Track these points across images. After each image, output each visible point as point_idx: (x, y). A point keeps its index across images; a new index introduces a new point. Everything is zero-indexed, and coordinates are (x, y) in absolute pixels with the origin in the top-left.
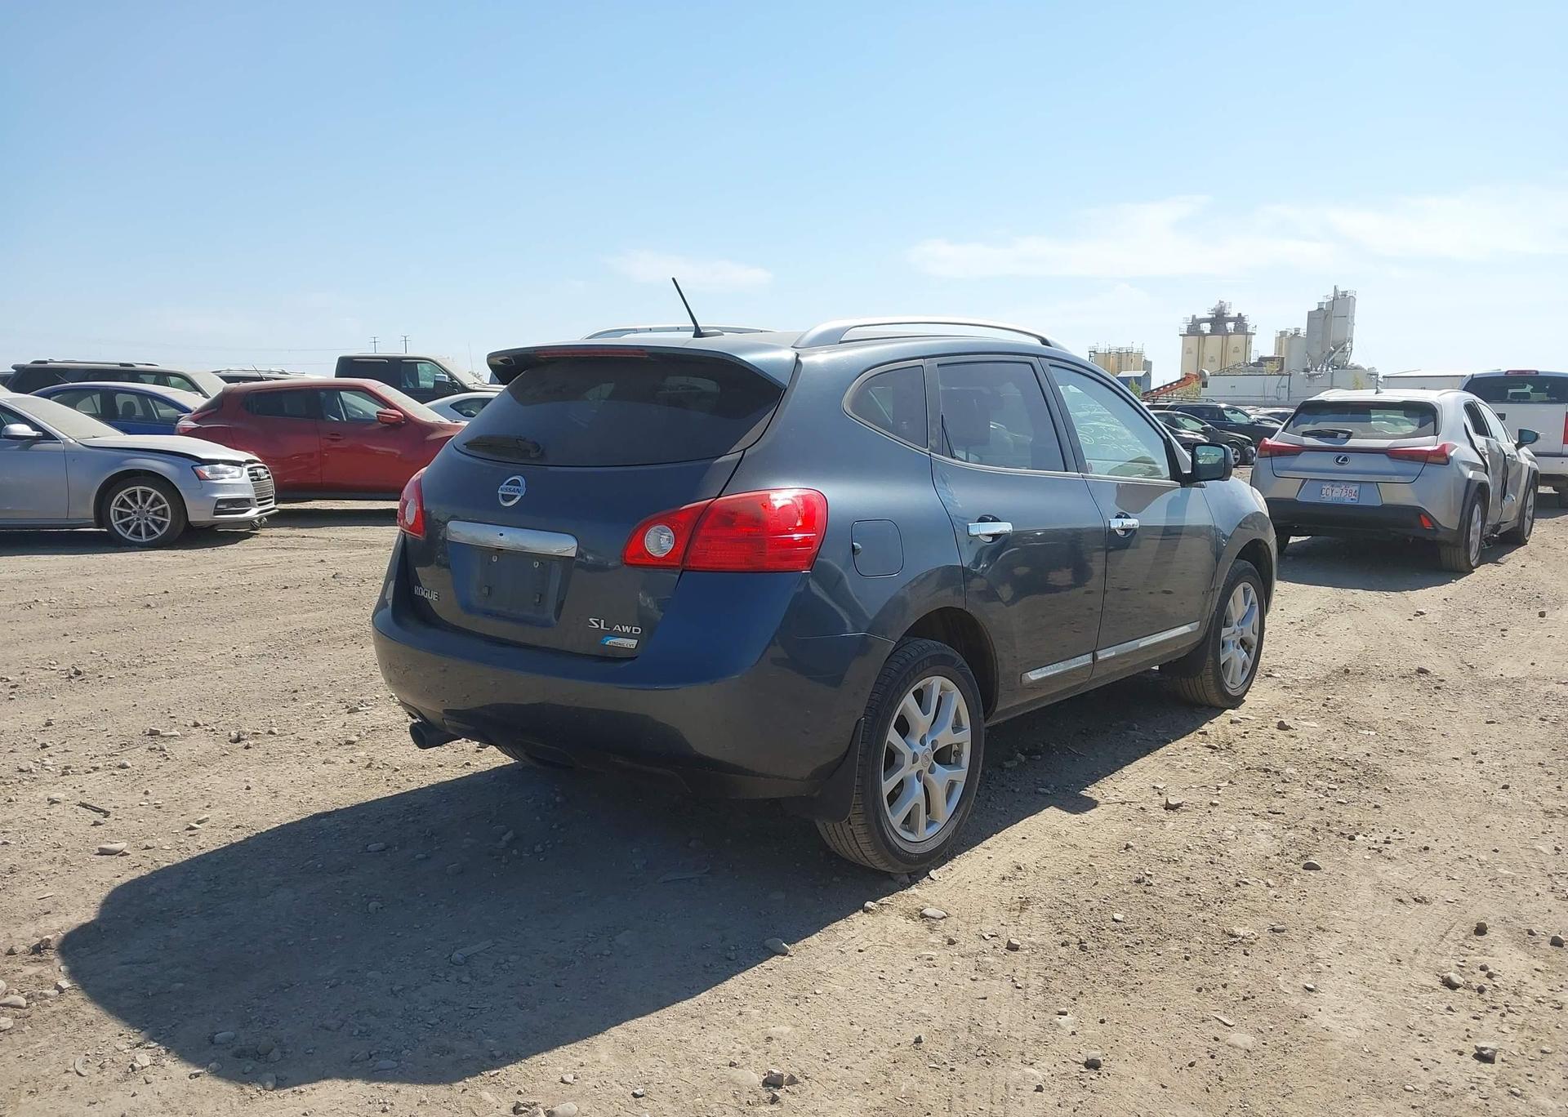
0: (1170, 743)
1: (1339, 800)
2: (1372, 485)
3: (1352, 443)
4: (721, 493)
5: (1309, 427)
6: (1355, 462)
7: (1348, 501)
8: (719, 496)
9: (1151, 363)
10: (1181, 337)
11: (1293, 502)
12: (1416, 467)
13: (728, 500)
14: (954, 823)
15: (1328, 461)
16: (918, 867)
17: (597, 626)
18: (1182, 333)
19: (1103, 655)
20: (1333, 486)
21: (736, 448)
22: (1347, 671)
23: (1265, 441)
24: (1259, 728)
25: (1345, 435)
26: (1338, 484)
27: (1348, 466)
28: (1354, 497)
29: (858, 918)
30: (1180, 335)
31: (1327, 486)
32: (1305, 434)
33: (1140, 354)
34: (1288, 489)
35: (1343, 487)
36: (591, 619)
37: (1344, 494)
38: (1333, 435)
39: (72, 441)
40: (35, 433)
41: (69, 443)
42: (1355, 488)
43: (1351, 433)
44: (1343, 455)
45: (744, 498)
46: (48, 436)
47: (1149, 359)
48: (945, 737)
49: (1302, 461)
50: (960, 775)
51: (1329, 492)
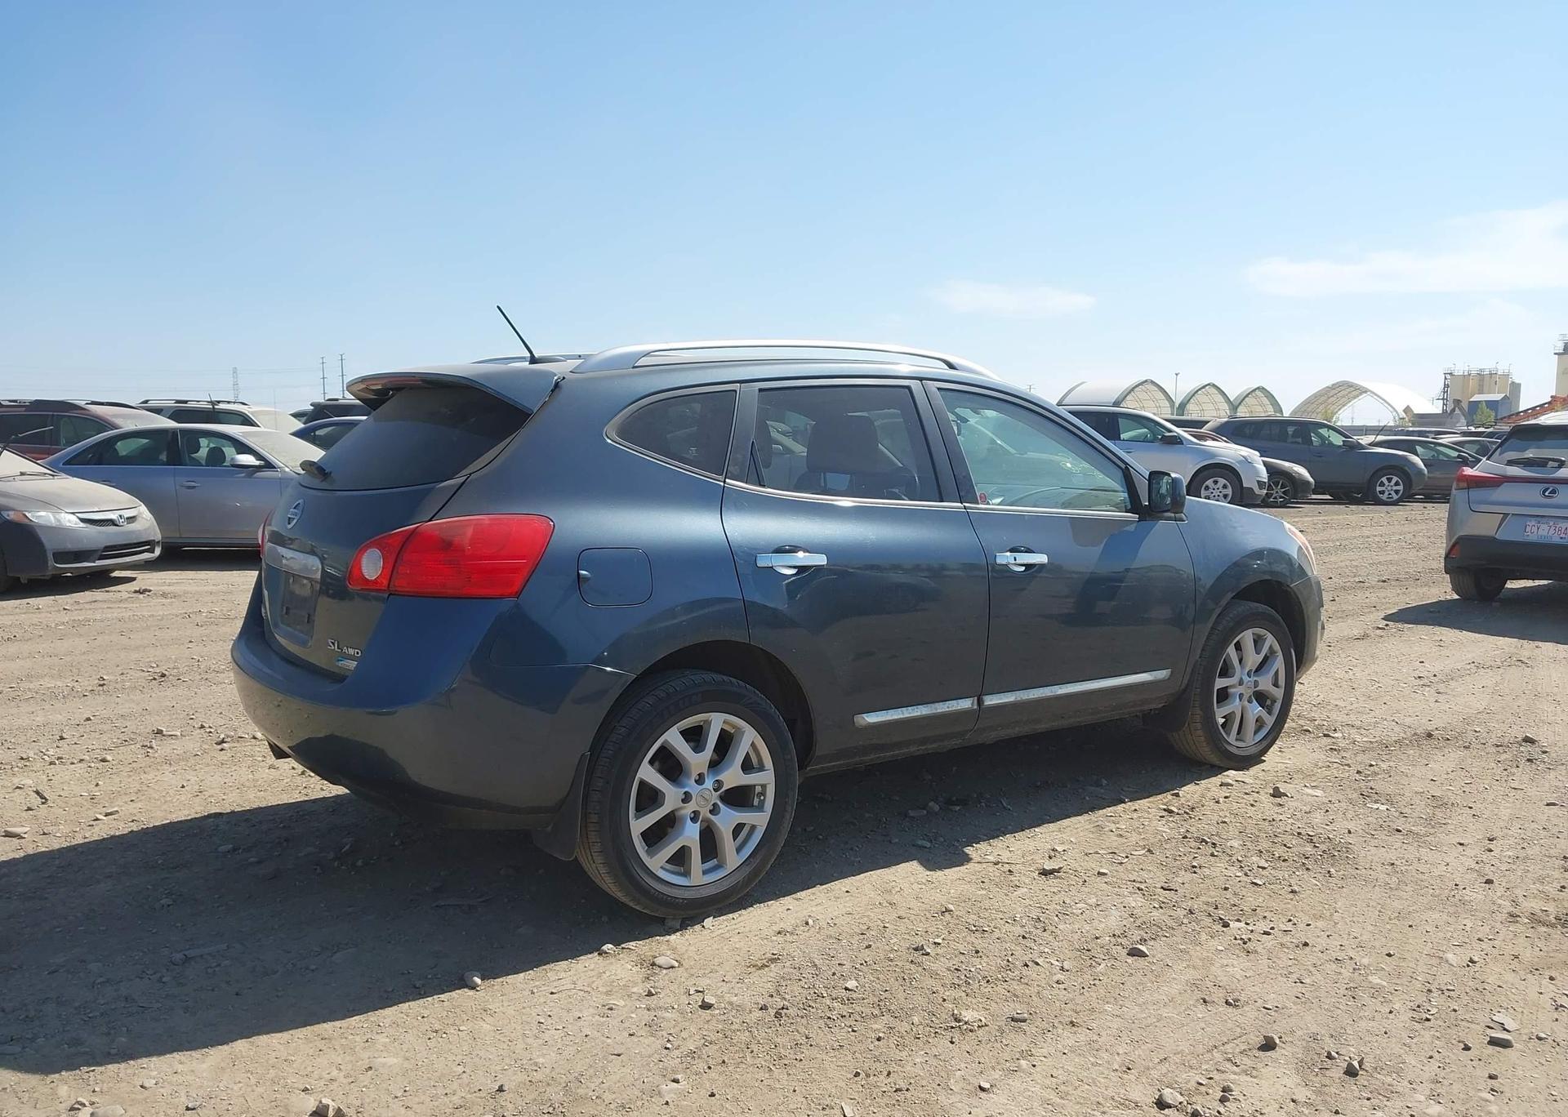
0: (1125, 803)
1: (1254, 881)
4: (433, 517)
5: (1513, 455)
8: (430, 520)
9: (1519, 385)
10: (1557, 356)
11: (1491, 541)
13: (438, 524)
14: (748, 870)
15: (1533, 494)
16: (696, 911)
17: (333, 648)
18: (1557, 352)
19: (991, 701)
20: (1539, 523)
21: (464, 472)
22: (1430, 735)
23: (1463, 471)
24: (1246, 794)
25: (1556, 464)
26: (1545, 520)
29: (590, 961)
30: (1555, 354)
31: (1532, 523)
32: (1510, 463)
33: (1506, 376)
34: (1483, 525)
36: (330, 640)
37: (1552, 531)
38: (1541, 463)
39: (287, 469)
40: (257, 463)
41: (285, 472)
43: (1564, 461)
45: (448, 522)
46: (269, 465)
47: (1517, 381)
48: (733, 776)
50: (759, 820)
51: (1535, 529)
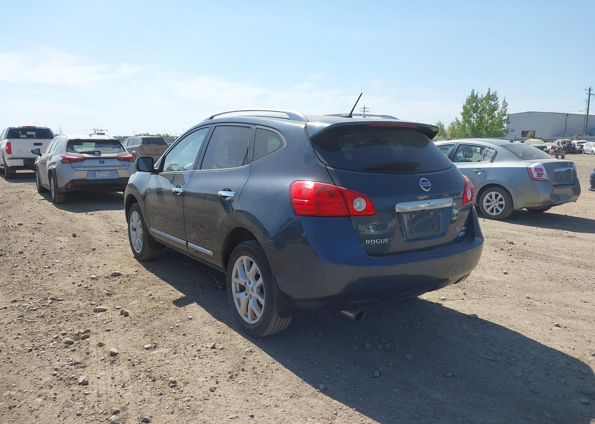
2: (113, 171)
3: (103, 155)
6: (107, 163)
7: (107, 177)
12: (126, 163)
27: (105, 164)
28: (108, 176)
35: (103, 172)
42: (108, 172)
44: (102, 160)
49: (85, 163)
